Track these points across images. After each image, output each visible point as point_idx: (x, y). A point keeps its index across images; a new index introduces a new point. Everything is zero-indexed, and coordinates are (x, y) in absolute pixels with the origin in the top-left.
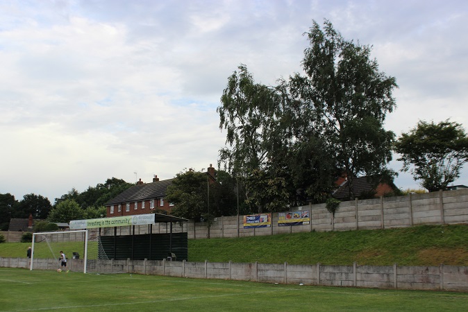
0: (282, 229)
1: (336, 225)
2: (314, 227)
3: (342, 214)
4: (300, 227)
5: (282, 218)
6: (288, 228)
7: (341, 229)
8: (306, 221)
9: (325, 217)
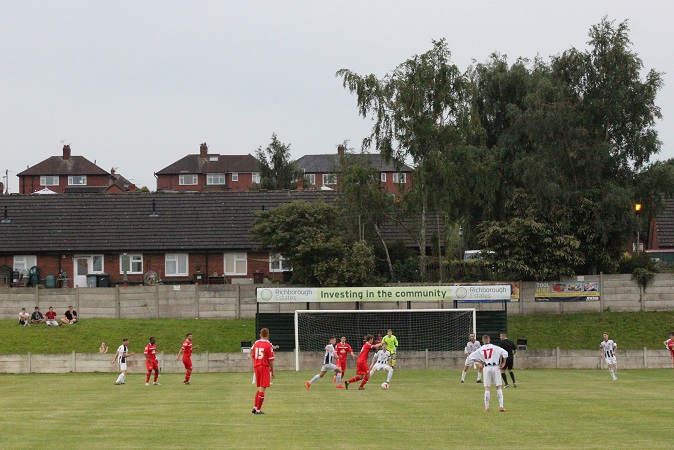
0: (544, 306)
1: (648, 304)
2: (608, 304)
3: (658, 290)
4: (581, 305)
5: (544, 289)
6: (556, 305)
7: (658, 308)
8: (592, 297)
9: (629, 292)
